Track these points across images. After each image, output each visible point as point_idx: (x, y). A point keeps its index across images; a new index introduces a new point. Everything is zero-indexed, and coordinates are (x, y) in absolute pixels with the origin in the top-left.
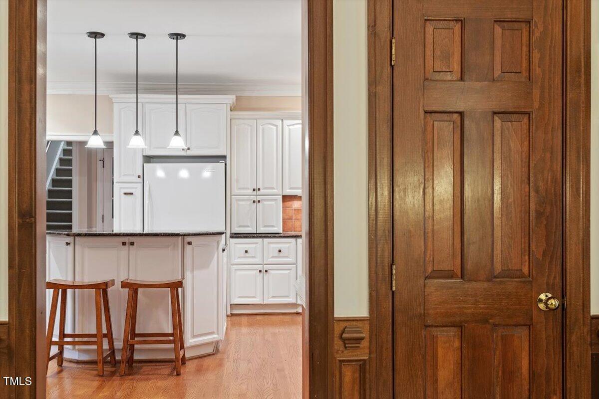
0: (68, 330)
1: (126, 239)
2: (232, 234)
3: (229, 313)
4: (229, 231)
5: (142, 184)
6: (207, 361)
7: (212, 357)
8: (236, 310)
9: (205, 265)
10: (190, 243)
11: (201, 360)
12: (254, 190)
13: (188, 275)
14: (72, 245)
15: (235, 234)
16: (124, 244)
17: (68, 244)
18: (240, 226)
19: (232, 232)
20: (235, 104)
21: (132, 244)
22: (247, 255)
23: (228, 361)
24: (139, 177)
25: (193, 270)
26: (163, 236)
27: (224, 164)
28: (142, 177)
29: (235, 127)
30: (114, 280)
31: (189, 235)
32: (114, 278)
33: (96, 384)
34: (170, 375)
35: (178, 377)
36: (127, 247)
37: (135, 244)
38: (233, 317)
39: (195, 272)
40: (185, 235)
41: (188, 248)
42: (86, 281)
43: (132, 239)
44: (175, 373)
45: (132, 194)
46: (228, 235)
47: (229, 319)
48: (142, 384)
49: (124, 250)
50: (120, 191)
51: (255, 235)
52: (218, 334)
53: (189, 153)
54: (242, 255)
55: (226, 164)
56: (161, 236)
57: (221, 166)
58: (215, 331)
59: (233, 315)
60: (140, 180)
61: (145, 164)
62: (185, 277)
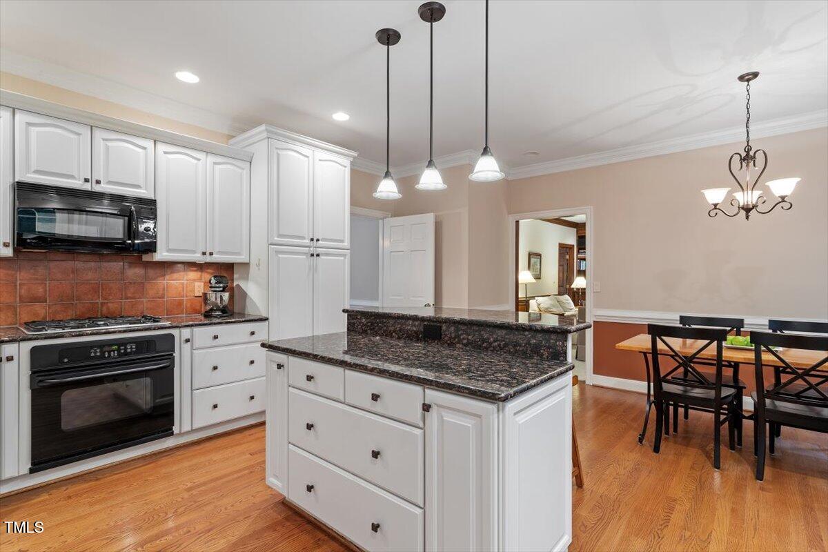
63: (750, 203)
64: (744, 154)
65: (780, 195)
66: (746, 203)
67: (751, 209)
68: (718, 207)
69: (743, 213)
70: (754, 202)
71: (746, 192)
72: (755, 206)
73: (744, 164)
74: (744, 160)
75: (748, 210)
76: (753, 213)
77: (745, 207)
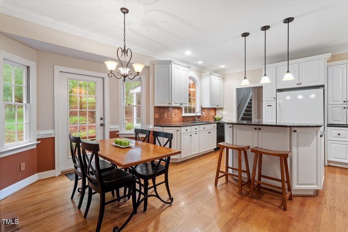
0: (230, 165)
1: (257, 127)
2: (328, 124)
3: (326, 164)
4: (327, 123)
5: (276, 102)
6: (309, 200)
7: (312, 198)
8: (331, 163)
9: (307, 144)
10: (295, 131)
11: (304, 198)
12: (345, 102)
13: (294, 149)
14: (232, 128)
15: (330, 124)
16: (256, 129)
17: (230, 127)
18: (334, 121)
19: (328, 123)
20: (331, 59)
21: (260, 129)
22: (339, 136)
23: (325, 207)
24: (274, 98)
25: (297, 146)
26: (276, 126)
27: (323, 89)
28: (276, 98)
29: (331, 71)
30: (250, 146)
31: (294, 127)
32: (250, 145)
33: (235, 199)
34: (279, 207)
35: (285, 212)
36: (257, 130)
37: (262, 129)
38: (329, 167)
39: (299, 148)
40: (291, 127)
41: (294, 134)
42: (238, 144)
43: (260, 127)
44: (283, 208)
45: (271, 106)
46: (326, 125)
47: (327, 168)
48: (259, 210)
49: (256, 132)
50: (266, 105)
51: (346, 126)
52: (317, 185)
53: (301, 86)
54: (336, 136)
55: (324, 90)
56: (275, 126)
57: (321, 90)
58: (315, 183)
59: (329, 166)
60: (275, 100)
61: (277, 93)
62: (292, 151)
63: (125, 73)
64: (123, 49)
65: (110, 69)
66: (124, 73)
67: (126, 76)
68: (139, 74)
69: (123, 78)
70: (127, 74)
71: (124, 68)
72: (127, 75)
73: (123, 54)
74: (123, 52)
75: (125, 77)
76: (127, 78)
77: (124, 75)
